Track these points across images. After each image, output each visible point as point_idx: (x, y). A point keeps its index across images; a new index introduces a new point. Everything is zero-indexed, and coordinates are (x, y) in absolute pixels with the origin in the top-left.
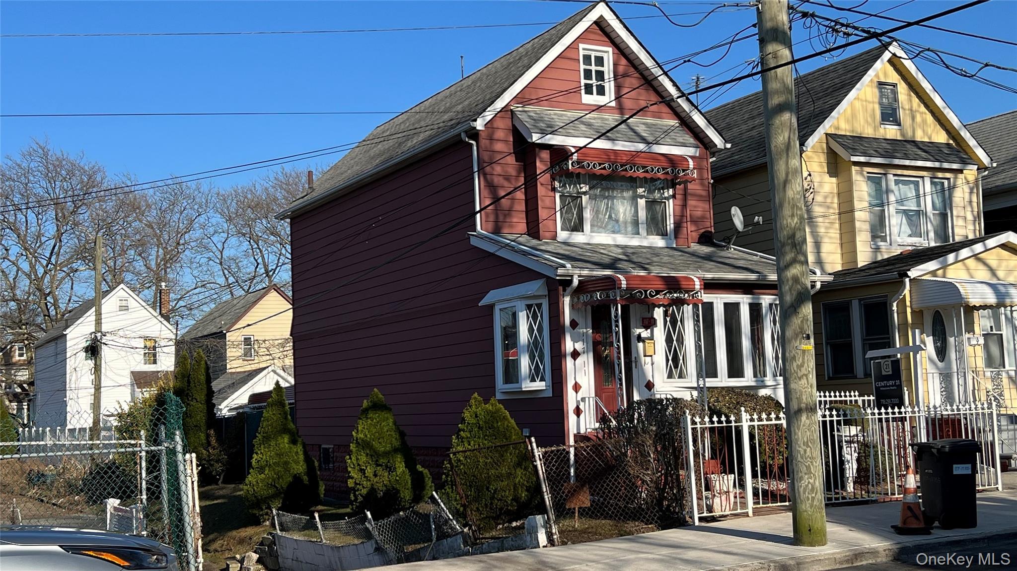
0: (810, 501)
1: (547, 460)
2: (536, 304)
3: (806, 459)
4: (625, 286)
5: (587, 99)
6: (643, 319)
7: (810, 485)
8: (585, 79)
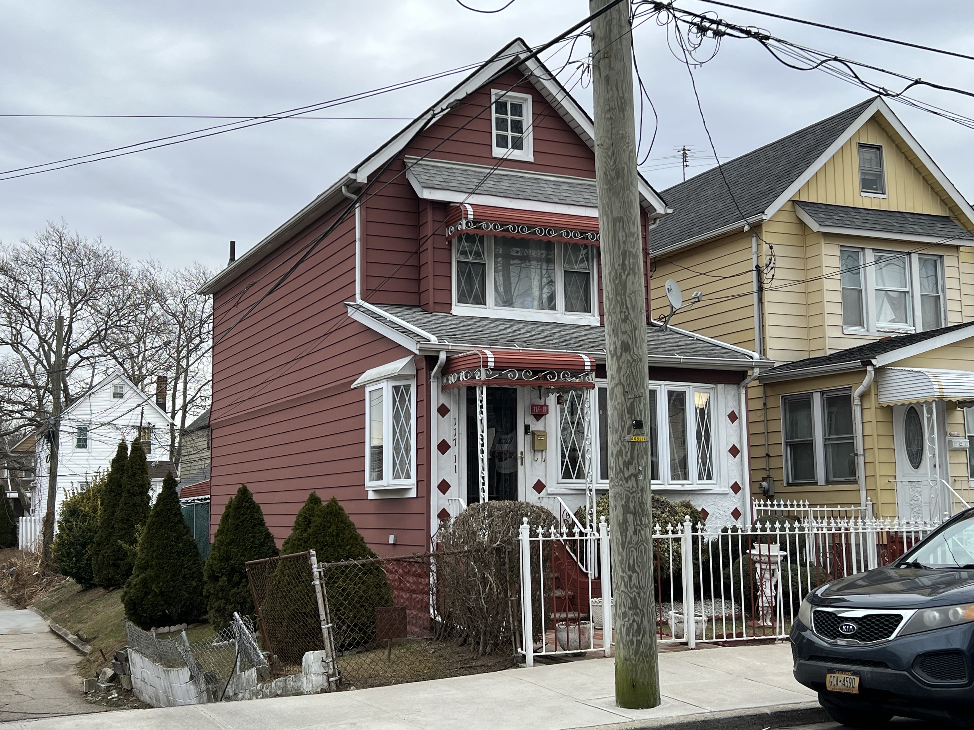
0: (634, 646)
1: (330, 578)
2: (404, 386)
3: (631, 588)
4: (493, 364)
5: (498, 152)
6: (533, 406)
7: (635, 625)
8: (497, 130)
